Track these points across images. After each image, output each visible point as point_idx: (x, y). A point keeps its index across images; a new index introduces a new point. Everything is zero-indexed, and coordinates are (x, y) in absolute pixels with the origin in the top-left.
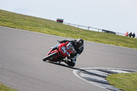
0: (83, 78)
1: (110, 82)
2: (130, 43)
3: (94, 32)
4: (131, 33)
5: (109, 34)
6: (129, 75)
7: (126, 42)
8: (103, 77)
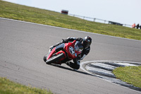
0: (89, 71)
1: (117, 75)
2: (138, 35)
3: (100, 24)
4: (138, 25)
5: (116, 26)
6: (137, 68)
7: (134, 34)
8: (110, 70)
